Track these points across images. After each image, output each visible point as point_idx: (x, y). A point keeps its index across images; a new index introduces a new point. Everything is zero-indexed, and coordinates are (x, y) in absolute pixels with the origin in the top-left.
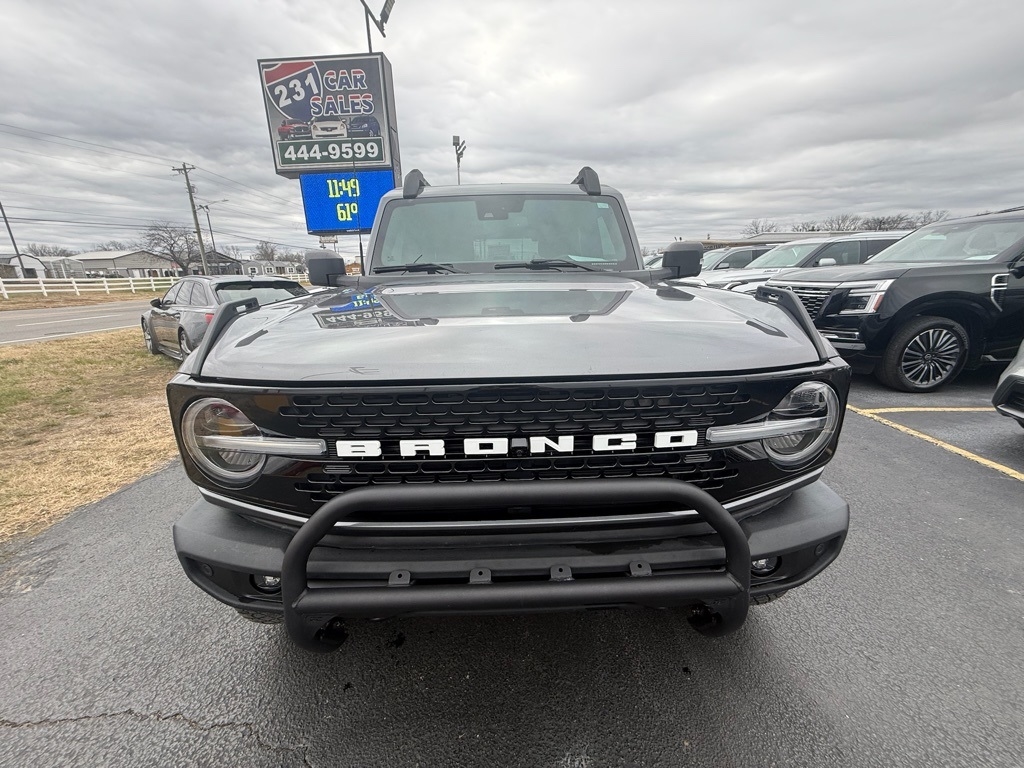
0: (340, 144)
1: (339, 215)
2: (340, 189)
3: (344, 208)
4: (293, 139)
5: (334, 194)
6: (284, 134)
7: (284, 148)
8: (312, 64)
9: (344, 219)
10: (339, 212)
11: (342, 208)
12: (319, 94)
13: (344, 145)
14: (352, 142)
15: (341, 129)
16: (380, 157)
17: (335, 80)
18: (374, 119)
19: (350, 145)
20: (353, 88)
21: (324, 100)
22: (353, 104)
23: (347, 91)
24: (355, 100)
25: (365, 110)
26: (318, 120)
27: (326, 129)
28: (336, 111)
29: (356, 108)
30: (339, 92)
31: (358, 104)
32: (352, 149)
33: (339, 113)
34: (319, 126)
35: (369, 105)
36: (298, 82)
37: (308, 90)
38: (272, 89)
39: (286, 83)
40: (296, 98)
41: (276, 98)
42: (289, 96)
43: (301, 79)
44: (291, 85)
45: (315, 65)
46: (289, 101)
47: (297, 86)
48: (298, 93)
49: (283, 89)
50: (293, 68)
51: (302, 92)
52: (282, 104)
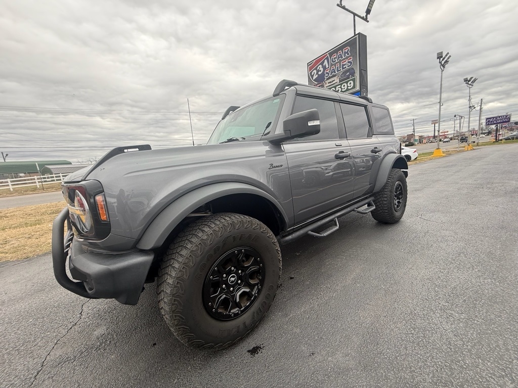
12: (328, 68)
13: (337, 87)
14: (341, 84)
15: (336, 80)
16: (354, 87)
17: (336, 58)
18: (353, 69)
19: (340, 86)
20: (344, 58)
21: (330, 69)
22: (343, 65)
23: (341, 61)
24: (344, 63)
25: (348, 66)
26: (328, 79)
27: (330, 82)
28: (335, 72)
29: (344, 67)
30: (337, 63)
31: (345, 64)
32: (341, 87)
33: (337, 72)
34: (327, 82)
35: (351, 62)
36: (321, 66)
37: (324, 68)
38: (311, 73)
39: (316, 69)
40: (320, 73)
41: (312, 76)
42: (317, 73)
43: (322, 64)
44: (318, 69)
45: (328, 55)
46: (317, 76)
47: (320, 68)
48: (320, 71)
49: (315, 71)
50: (319, 60)
51: (322, 69)
52: (314, 78)
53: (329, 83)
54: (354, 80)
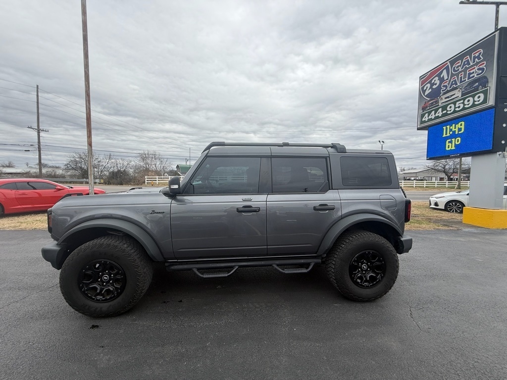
0: (455, 103)
1: (447, 147)
2: (451, 130)
3: (451, 142)
4: (428, 109)
5: (446, 134)
6: (424, 109)
7: (423, 116)
8: (447, 63)
9: (449, 149)
10: (447, 144)
11: (449, 142)
12: (447, 79)
13: (458, 103)
14: (464, 99)
15: (458, 94)
16: (485, 101)
17: (460, 66)
18: (485, 77)
19: (462, 101)
20: (472, 64)
21: (450, 81)
22: (470, 74)
23: (467, 69)
24: (471, 72)
25: (477, 75)
26: (444, 94)
27: (448, 97)
28: (456, 84)
29: (471, 76)
30: (461, 72)
31: (473, 73)
32: (463, 103)
33: (459, 84)
34: (443, 97)
35: (482, 69)
36: (437, 78)
37: (442, 80)
38: (423, 88)
39: (430, 82)
40: (434, 87)
41: (424, 91)
42: (431, 87)
43: (439, 76)
44: (433, 82)
45: (449, 64)
46: (430, 90)
47: (437, 81)
48: (436, 84)
49: (429, 85)
50: (436, 72)
51: (438, 82)
52: (427, 93)
53: (446, 98)
54: (485, 93)
